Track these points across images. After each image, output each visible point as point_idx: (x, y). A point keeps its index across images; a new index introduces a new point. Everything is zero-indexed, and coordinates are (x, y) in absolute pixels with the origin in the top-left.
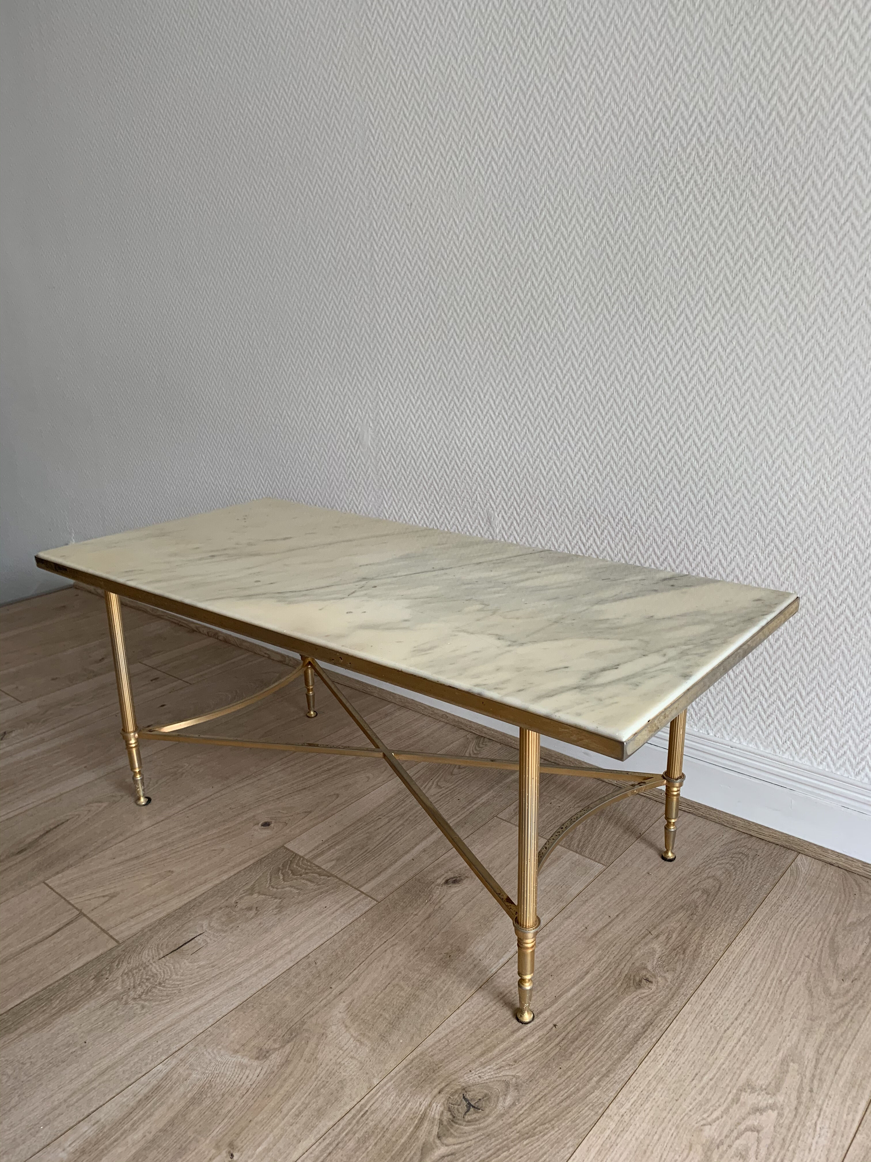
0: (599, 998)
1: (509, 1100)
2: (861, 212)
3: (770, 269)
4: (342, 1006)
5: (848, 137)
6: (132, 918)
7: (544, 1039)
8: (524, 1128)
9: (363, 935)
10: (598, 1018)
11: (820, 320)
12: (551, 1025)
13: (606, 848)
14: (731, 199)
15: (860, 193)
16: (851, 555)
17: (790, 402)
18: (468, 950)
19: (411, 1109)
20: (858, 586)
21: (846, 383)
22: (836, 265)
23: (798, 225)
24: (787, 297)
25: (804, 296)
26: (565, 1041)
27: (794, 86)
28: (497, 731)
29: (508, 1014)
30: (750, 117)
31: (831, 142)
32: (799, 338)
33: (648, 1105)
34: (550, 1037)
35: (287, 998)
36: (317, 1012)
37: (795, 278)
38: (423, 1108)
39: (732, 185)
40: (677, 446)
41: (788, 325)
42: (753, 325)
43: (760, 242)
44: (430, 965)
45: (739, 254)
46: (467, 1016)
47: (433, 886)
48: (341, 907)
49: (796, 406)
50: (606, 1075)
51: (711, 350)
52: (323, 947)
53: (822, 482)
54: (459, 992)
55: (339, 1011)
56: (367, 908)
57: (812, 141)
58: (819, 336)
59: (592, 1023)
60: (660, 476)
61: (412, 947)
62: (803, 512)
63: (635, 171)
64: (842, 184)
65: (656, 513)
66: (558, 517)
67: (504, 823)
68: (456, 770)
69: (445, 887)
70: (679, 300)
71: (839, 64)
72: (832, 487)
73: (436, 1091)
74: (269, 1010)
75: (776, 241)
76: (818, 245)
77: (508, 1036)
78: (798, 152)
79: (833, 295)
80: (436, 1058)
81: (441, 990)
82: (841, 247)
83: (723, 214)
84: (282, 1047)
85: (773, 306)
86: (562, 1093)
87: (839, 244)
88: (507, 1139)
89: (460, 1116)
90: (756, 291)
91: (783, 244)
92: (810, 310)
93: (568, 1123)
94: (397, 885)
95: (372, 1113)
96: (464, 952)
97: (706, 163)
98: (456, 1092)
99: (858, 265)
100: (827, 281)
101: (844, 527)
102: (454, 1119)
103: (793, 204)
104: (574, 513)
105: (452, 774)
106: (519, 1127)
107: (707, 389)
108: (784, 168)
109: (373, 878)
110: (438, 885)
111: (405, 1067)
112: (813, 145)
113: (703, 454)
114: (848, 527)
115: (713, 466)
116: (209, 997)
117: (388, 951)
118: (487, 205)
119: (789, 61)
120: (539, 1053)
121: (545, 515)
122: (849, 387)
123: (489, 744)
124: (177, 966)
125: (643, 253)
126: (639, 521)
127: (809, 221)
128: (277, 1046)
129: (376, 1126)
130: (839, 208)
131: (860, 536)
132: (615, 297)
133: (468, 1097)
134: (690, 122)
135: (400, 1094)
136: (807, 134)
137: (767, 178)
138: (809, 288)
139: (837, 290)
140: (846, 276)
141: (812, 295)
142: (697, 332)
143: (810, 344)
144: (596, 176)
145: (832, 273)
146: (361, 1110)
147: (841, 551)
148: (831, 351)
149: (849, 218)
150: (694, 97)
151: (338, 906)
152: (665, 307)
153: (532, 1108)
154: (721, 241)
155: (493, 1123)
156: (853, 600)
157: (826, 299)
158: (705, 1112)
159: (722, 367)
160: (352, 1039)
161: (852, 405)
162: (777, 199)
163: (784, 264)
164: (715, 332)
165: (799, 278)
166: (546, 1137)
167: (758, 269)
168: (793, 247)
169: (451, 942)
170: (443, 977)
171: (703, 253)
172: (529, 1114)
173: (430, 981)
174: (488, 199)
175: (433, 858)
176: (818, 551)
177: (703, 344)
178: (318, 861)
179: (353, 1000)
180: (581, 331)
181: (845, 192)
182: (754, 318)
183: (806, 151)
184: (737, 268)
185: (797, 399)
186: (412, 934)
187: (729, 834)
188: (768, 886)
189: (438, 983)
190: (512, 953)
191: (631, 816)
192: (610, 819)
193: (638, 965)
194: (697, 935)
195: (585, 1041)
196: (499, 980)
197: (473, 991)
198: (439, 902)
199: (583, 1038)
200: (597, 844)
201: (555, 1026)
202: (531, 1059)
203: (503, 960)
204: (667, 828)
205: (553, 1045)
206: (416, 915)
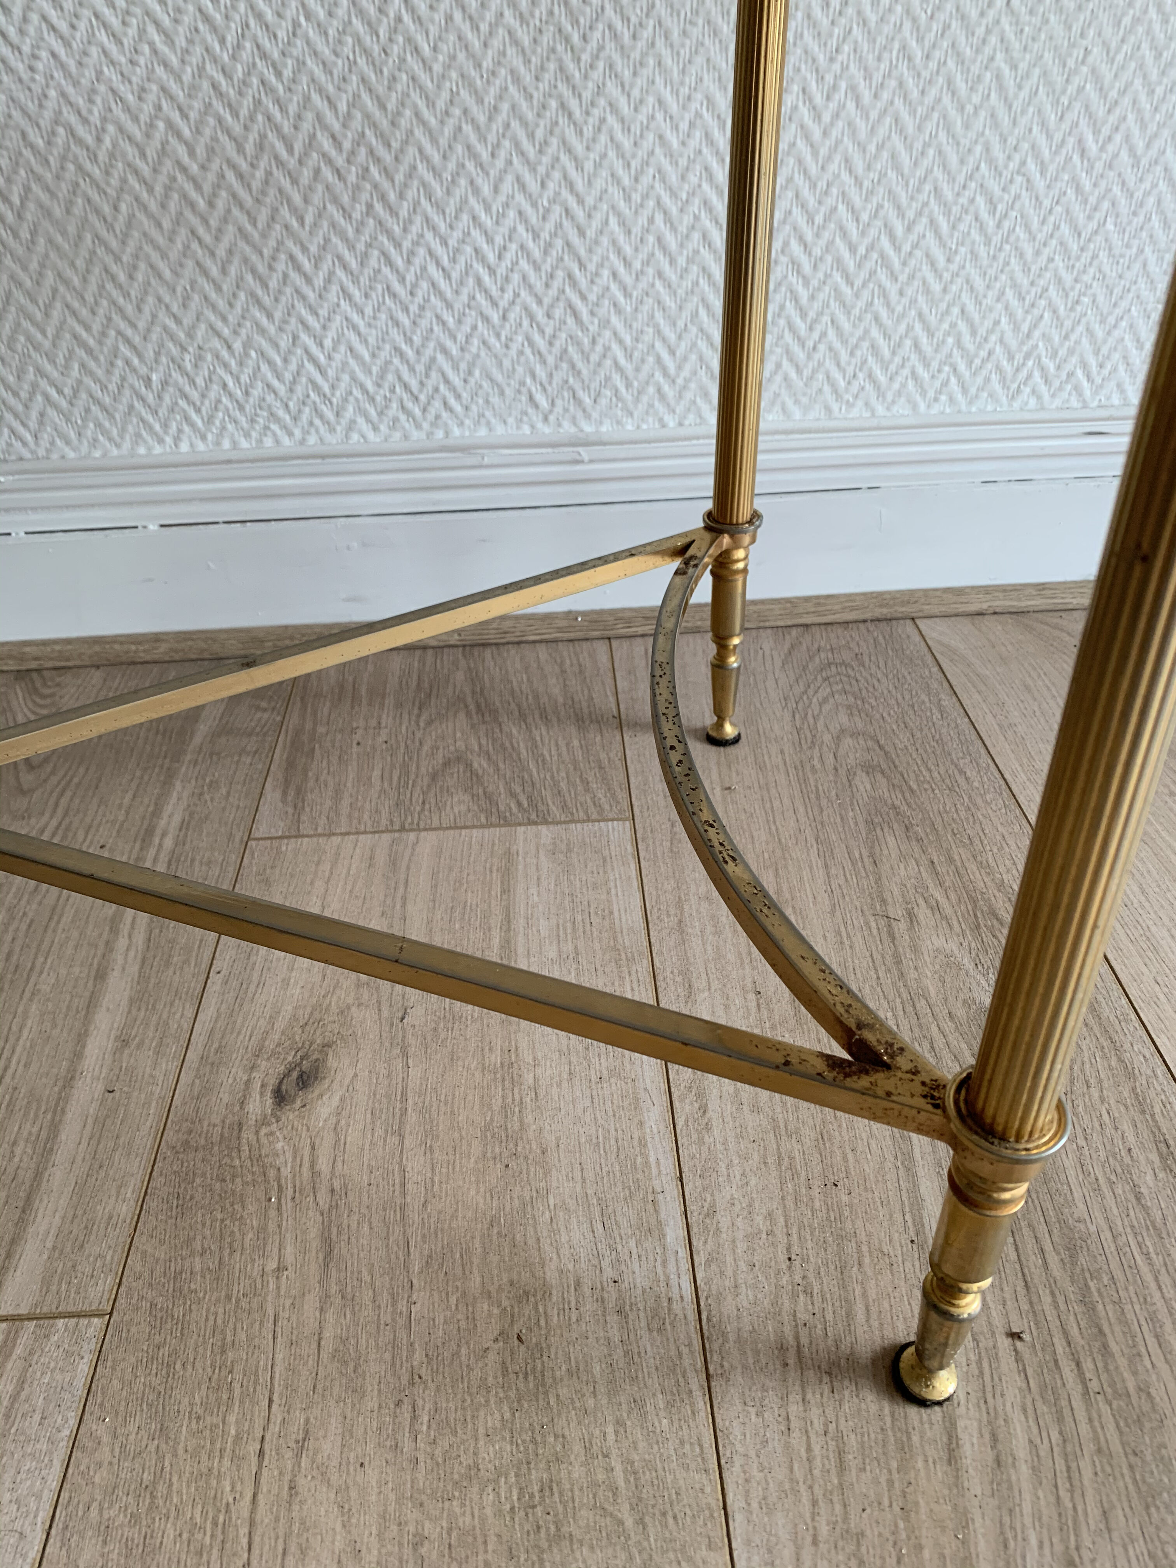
7: (1042, 1408)
9: (150, 1489)
10: (1062, 1222)
12: (1005, 1343)
13: (586, 783)
18: (552, 1276)
26: (1088, 1365)
28: (68, 641)
34: (1043, 1387)
44: (489, 1419)
46: (780, 1519)
47: (248, 1135)
54: (670, 1447)
56: (84, 1367)
59: (1072, 1250)
61: (371, 1403)
67: (288, 847)
68: (27, 779)
69: (289, 1115)
77: (957, 1483)
81: (615, 1492)
94: (126, 1209)
96: (547, 1293)
105: (23, 792)
110: (264, 1122)
117: (302, 1482)
123: (67, 678)
169: (476, 1286)
170: (573, 1433)
173: (547, 1488)
175: (174, 1048)
186: (328, 1346)
187: (767, 642)
188: (947, 701)
189: (578, 1472)
190: (672, 1190)
191: (556, 691)
192: (522, 717)
193: (960, 1012)
194: (972, 867)
195: (1123, 1320)
196: (728, 1307)
197: (702, 1405)
198: (315, 1174)
199: (1106, 1312)
200: (556, 784)
201: (1015, 1336)
202: (1094, 1513)
203: (675, 1233)
204: (719, 666)
205: (1078, 1403)
206: (280, 1269)
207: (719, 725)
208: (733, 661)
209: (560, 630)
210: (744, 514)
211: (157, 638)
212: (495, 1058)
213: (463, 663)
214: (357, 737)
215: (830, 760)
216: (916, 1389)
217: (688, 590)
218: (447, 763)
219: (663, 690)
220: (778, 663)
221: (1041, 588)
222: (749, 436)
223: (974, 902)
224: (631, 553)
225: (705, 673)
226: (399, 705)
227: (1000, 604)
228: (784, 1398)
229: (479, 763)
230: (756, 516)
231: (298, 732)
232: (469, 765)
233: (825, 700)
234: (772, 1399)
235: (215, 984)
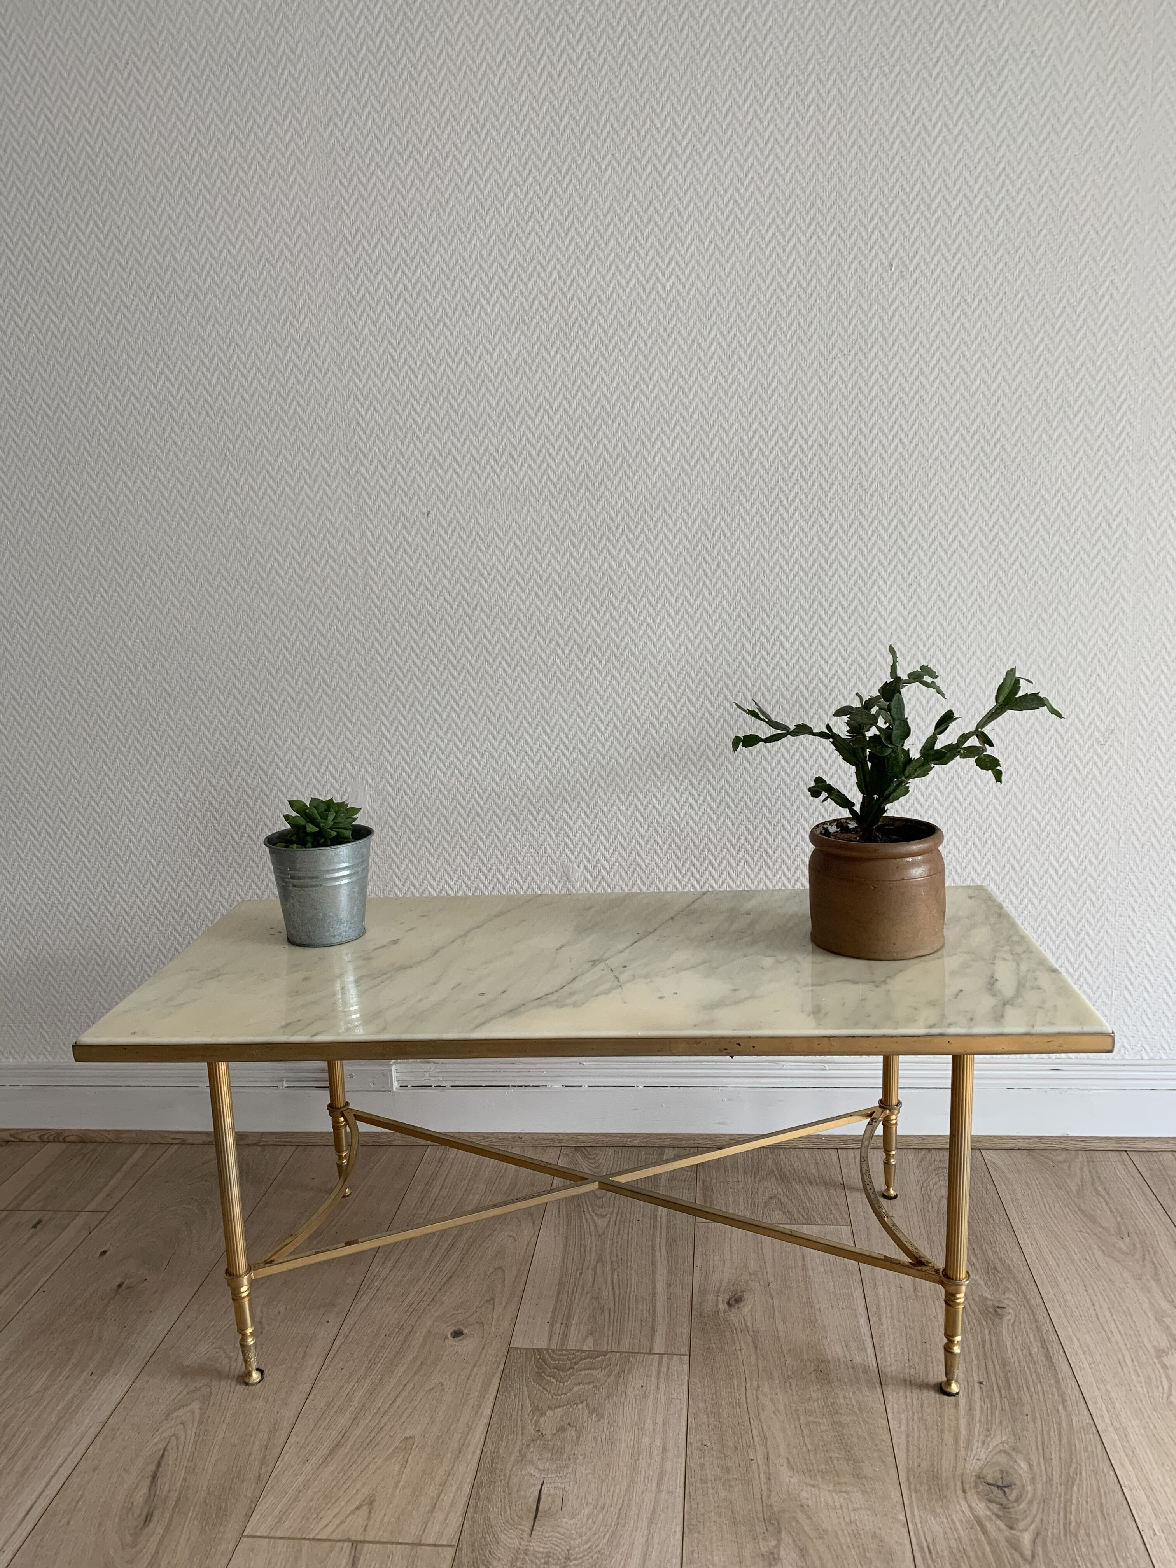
0: (984, 1342)
1: (1023, 1464)
2: (967, 532)
3: (886, 583)
4: (784, 1470)
5: (948, 467)
6: (432, 1510)
7: (987, 1399)
8: (1061, 1476)
9: (715, 1394)
10: (1002, 1358)
11: (939, 628)
12: (977, 1385)
13: (831, 1208)
14: (840, 518)
15: (964, 515)
16: (989, 842)
17: (918, 705)
18: (830, 1357)
19: (961, 1521)
20: (999, 870)
21: (970, 684)
22: (949, 578)
23: (910, 542)
24: (905, 608)
25: (921, 606)
26: (1003, 1392)
27: (893, 419)
29: (934, 1395)
30: (853, 444)
31: (933, 471)
32: (921, 645)
33: (1118, 1406)
34: (988, 1395)
35: (723, 1494)
36: (769, 1490)
37: (911, 590)
38: (968, 1513)
39: (840, 505)
40: (802, 760)
41: (909, 633)
42: (873, 635)
43: (874, 558)
44: (814, 1388)
45: (852, 569)
46: (903, 1415)
47: (721, 1314)
48: (658, 1378)
49: (924, 709)
50: (1064, 1401)
51: (830, 662)
52: (692, 1425)
53: (956, 777)
54: (870, 1398)
55: (788, 1478)
56: (686, 1367)
57: (915, 468)
58: (939, 642)
59: (1004, 1366)
60: (784, 794)
61: (777, 1381)
62: (940, 808)
63: (732, 488)
64: (947, 508)
65: (783, 832)
66: (662, 855)
67: (712, 1225)
69: (734, 1310)
70: (791, 615)
71: (933, 404)
72: (966, 781)
73: (960, 1492)
74: (720, 1515)
75: (890, 557)
76: (930, 560)
77: (957, 1412)
78: (903, 477)
79: (949, 605)
80: (924, 1465)
81: (853, 1405)
82: (952, 563)
83: (832, 532)
84: (779, 1541)
85: (892, 617)
86: (1052, 1433)
87: (950, 559)
88: (1060, 1496)
89: (1004, 1500)
90: (874, 603)
91: (896, 560)
92: (929, 619)
93: (1084, 1456)
94: (686, 1330)
95: (934, 1544)
96: (829, 1362)
97: (810, 483)
98: (975, 1482)
99: (969, 578)
100: (942, 593)
101: (981, 817)
102: (1003, 1507)
103: (902, 524)
104: (683, 848)
106: (1056, 1479)
107: (830, 701)
108: (890, 491)
109: (653, 1336)
110: (725, 1311)
111: (910, 1489)
112: (917, 472)
113: (832, 766)
114: (984, 816)
115: (843, 776)
116: (640, 1540)
117: (759, 1396)
118: (543, 517)
119: (887, 397)
120: (997, 1413)
121: (644, 856)
122: (972, 687)
123: (597, 1151)
124: (562, 1530)
125: (747, 569)
126: (764, 844)
127: (920, 539)
128: (773, 1543)
129: (951, 1552)
130: (946, 527)
131: (996, 822)
132: (717, 615)
133: (990, 1482)
134: (790, 444)
135: (936, 1515)
136: (910, 462)
137: (874, 499)
138: (925, 600)
139: (952, 601)
140: (959, 588)
141: (929, 606)
142: (814, 645)
143: (932, 650)
144: (686, 491)
145: (945, 585)
146: (922, 1549)
147: (980, 839)
148: (953, 655)
149: (956, 537)
150: (792, 420)
151: (654, 1379)
152: (776, 622)
153: (1048, 1460)
154: (833, 557)
155: (1035, 1490)
156: (996, 884)
157: (943, 609)
158: (1157, 1387)
159: (844, 677)
160: (834, 1494)
161: (977, 703)
162: (886, 518)
163: (899, 578)
164: (834, 644)
165: (915, 590)
166: (1084, 1474)
167: (874, 584)
168: (906, 562)
169: (805, 1357)
170: (840, 1393)
171: (814, 568)
172: (1051, 1466)
173: (833, 1403)
174: (544, 511)
175: (688, 1288)
176: (958, 843)
177: (822, 657)
178: (571, 1344)
179: (788, 1460)
180: (677, 651)
181: (950, 514)
182: (874, 629)
183: (910, 477)
184: (852, 582)
185: (924, 703)
186: (761, 1369)
187: (911, 1156)
188: (990, 1187)
189: (842, 1401)
190: (869, 1340)
191: (814, 1171)
192: (800, 1181)
193: (977, 1298)
194: (990, 1252)
195: (1017, 1382)
196: (888, 1369)
197: (880, 1391)
198: (747, 1327)
199: (1012, 1381)
200: (817, 1210)
201: (981, 1383)
202: (997, 1421)
203: (870, 1350)
204: (887, 1163)
205: (998, 1399)
206: (741, 1349)
207: (888, 1189)
208: (893, 1161)
209: (814, 1143)
210: (895, 1102)
211: (635, 1136)
212: (804, 1300)
213: (770, 1156)
214: (730, 1185)
215: (936, 1208)
216: (948, 1390)
217: (873, 1130)
218: (770, 1198)
219: (864, 1168)
220: (915, 1165)
221: (1041, 1138)
222: (895, 1067)
223: (988, 1263)
224: (850, 1115)
225: (882, 1167)
226: (745, 1173)
227: (1021, 1145)
228: (905, 1391)
229: (784, 1200)
230: (899, 1103)
231: (704, 1182)
232: (779, 1200)
233: (936, 1183)
234: (901, 1393)
235: (697, 1270)
